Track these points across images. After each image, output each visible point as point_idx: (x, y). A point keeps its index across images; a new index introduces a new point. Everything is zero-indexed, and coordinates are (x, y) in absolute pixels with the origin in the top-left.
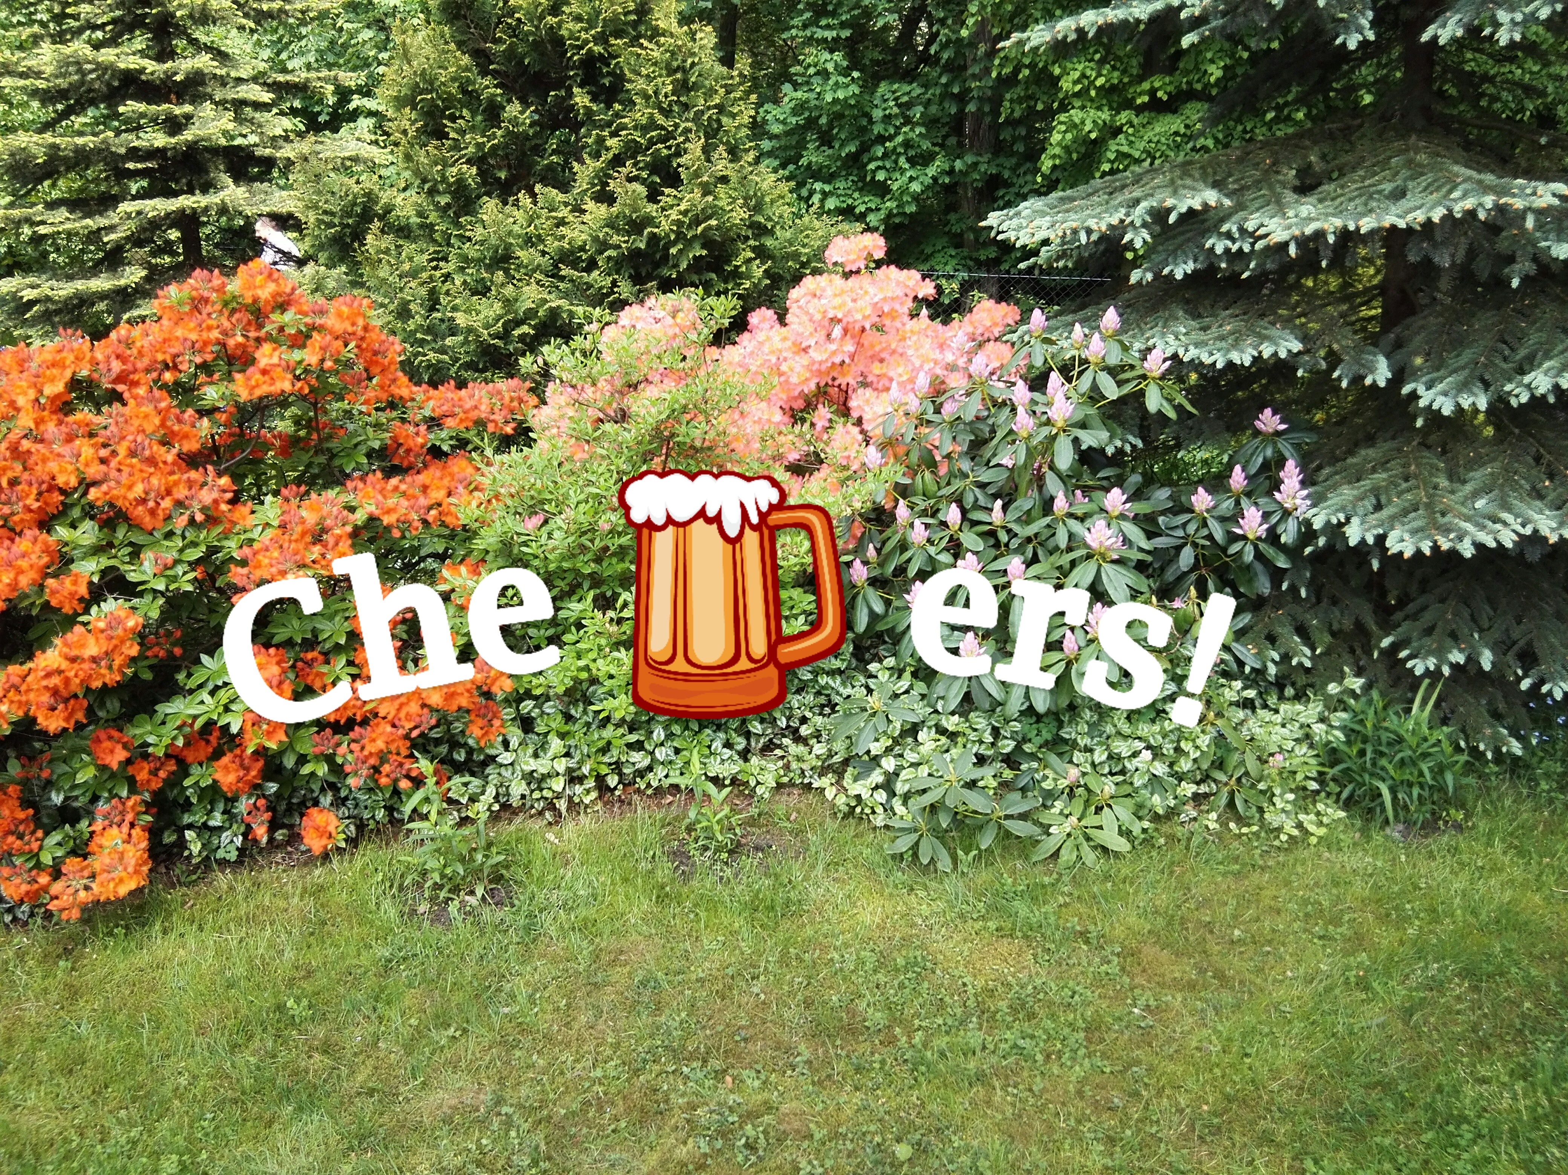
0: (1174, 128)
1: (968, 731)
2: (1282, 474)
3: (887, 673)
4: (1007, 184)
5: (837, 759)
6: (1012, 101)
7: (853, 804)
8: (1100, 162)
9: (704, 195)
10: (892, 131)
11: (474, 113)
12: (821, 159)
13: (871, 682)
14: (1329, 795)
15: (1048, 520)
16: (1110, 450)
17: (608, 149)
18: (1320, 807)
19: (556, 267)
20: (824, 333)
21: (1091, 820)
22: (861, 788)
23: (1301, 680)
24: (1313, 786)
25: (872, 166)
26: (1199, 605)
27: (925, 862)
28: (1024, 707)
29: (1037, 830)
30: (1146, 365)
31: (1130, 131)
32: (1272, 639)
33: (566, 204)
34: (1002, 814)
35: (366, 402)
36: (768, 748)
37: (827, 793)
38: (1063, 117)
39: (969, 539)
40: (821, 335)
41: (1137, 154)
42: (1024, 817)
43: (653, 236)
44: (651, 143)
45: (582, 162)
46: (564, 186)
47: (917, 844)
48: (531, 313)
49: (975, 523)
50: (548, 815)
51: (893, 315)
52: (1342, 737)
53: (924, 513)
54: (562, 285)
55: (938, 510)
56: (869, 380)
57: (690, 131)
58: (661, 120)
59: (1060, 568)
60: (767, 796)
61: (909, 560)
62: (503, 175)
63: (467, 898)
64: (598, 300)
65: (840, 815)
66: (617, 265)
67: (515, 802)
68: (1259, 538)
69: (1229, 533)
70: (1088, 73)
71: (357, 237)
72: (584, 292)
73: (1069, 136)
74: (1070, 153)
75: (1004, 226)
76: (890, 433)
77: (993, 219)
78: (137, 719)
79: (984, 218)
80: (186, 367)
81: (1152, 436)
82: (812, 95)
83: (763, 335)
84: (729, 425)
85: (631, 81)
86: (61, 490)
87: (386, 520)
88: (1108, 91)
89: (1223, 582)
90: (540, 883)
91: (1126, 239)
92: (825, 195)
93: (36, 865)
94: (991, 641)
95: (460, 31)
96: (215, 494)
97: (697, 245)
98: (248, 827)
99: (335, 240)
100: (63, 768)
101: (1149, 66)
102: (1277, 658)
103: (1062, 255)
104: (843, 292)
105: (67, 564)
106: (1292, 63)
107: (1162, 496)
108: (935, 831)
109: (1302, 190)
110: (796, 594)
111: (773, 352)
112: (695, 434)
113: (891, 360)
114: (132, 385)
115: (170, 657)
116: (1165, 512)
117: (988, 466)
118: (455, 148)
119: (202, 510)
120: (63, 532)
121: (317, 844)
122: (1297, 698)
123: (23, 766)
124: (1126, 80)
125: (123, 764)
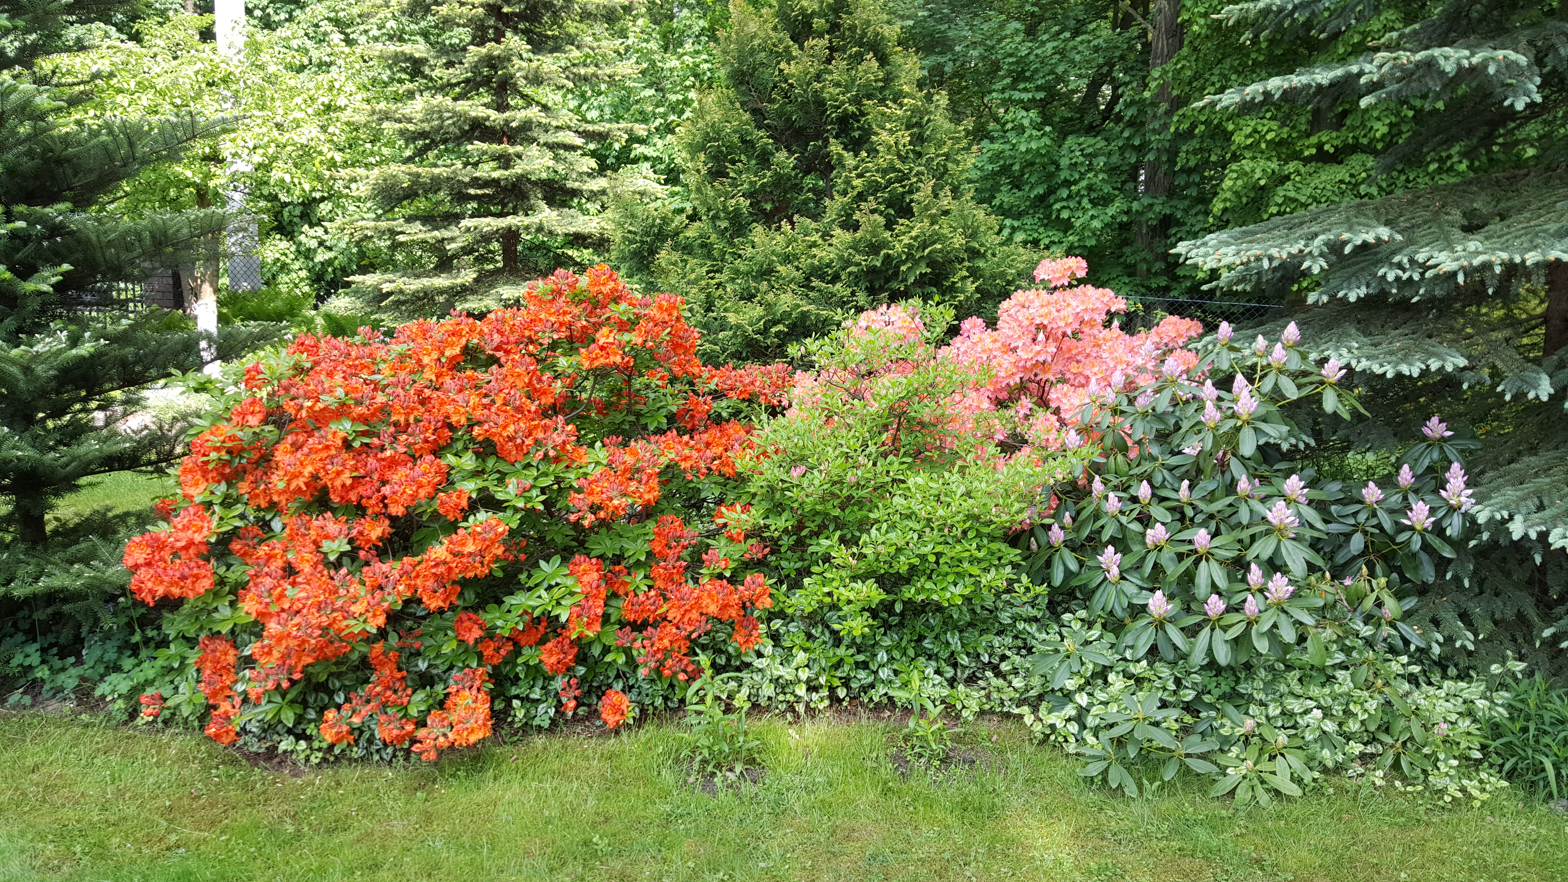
0: (1339, 177)
1: (1154, 678)
2: (1447, 475)
3: (1079, 624)
4: (1179, 223)
5: (1033, 693)
6: (1187, 152)
7: (1048, 732)
8: (1267, 205)
9: (932, 224)
10: (1077, 176)
11: (749, 158)
12: (1012, 200)
13: (1064, 630)
14: (1491, 766)
15: (1230, 499)
16: (1285, 447)
17: (853, 188)
18: (1483, 776)
19: (807, 279)
20: (1031, 336)
21: (1266, 765)
22: (1056, 719)
23: (1464, 662)
24: (1478, 755)
25: (1057, 206)
26: (1369, 581)
27: (1114, 786)
28: (1205, 662)
29: (1215, 769)
30: (1323, 372)
31: (1298, 179)
32: (1436, 623)
33: (817, 231)
34: (1183, 752)
35: (661, 378)
36: (971, 680)
37: (1026, 719)
38: (1234, 166)
39: (1158, 511)
40: (1027, 339)
41: (1303, 199)
42: (1203, 756)
43: (888, 256)
44: (890, 183)
45: (832, 199)
46: (815, 217)
47: (1106, 770)
48: (787, 315)
49: (1163, 499)
50: (789, 716)
51: (1091, 323)
52: (1505, 714)
53: (1116, 488)
54: (811, 294)
55: (1129, 486)
56: (1068, 376)
57: (922, 174)
58: (899, 165)
59: (1240, 541)
60: (971, 718)
61: (1102, 527)
62: (768, 207)
63: (728, 774)
64: (842, 304)
65: (1035, 742)
66: (856, 279)
68: (1425, 530)
69: (1397, 523)
70: (1260, 128)
71: (653, 252)
72: (828, 300)
73: (1240, 182)
74: (1240, 198)
75: (1193, 254)
76: (1087, 421)
77: (1181, 248)
78: (489, 607)
79: (1174, 246)
80: (546, 341)
81: (1324, 437)
82: (1007, 147)
83: (974, 339)
84: (949, 407)
85: (877, 134)
86: (451, 427)
87: (683, 465)
88: (1277, 145)
89: (1391, 568)
90: (786, 768)
91: (1305, 265)
92: (1014, 229)
93: (405, 716)
94: (1177, 601)
95: (744, 94)
96: (563, 437)
97: (923, 264)
98: (559, 701)
99: (635, 254)
100: (430, 642)
101: (1317, 123)
102: (1441, 640)
103: (1242, 280)
104: (1049, 303)
105: (453, 483)
106: (1459, 122)
107: (1334, 488)
108: (1123, 761)
109: (1471, 228)
110: (1004, 547)
111: (984, 351)
112: (925, 412)
113: (1087, 361)
114: (508, 352)
115: (516, 561)
116: (1337, 502)
117: (1173, 453)
118: (734, 185)
119: (554, 448)
120: (451, 459)
121: (611, 719)
122: (1460, 677)
123: (400, 638)
124: (1294, 135)
125: (476, 641)
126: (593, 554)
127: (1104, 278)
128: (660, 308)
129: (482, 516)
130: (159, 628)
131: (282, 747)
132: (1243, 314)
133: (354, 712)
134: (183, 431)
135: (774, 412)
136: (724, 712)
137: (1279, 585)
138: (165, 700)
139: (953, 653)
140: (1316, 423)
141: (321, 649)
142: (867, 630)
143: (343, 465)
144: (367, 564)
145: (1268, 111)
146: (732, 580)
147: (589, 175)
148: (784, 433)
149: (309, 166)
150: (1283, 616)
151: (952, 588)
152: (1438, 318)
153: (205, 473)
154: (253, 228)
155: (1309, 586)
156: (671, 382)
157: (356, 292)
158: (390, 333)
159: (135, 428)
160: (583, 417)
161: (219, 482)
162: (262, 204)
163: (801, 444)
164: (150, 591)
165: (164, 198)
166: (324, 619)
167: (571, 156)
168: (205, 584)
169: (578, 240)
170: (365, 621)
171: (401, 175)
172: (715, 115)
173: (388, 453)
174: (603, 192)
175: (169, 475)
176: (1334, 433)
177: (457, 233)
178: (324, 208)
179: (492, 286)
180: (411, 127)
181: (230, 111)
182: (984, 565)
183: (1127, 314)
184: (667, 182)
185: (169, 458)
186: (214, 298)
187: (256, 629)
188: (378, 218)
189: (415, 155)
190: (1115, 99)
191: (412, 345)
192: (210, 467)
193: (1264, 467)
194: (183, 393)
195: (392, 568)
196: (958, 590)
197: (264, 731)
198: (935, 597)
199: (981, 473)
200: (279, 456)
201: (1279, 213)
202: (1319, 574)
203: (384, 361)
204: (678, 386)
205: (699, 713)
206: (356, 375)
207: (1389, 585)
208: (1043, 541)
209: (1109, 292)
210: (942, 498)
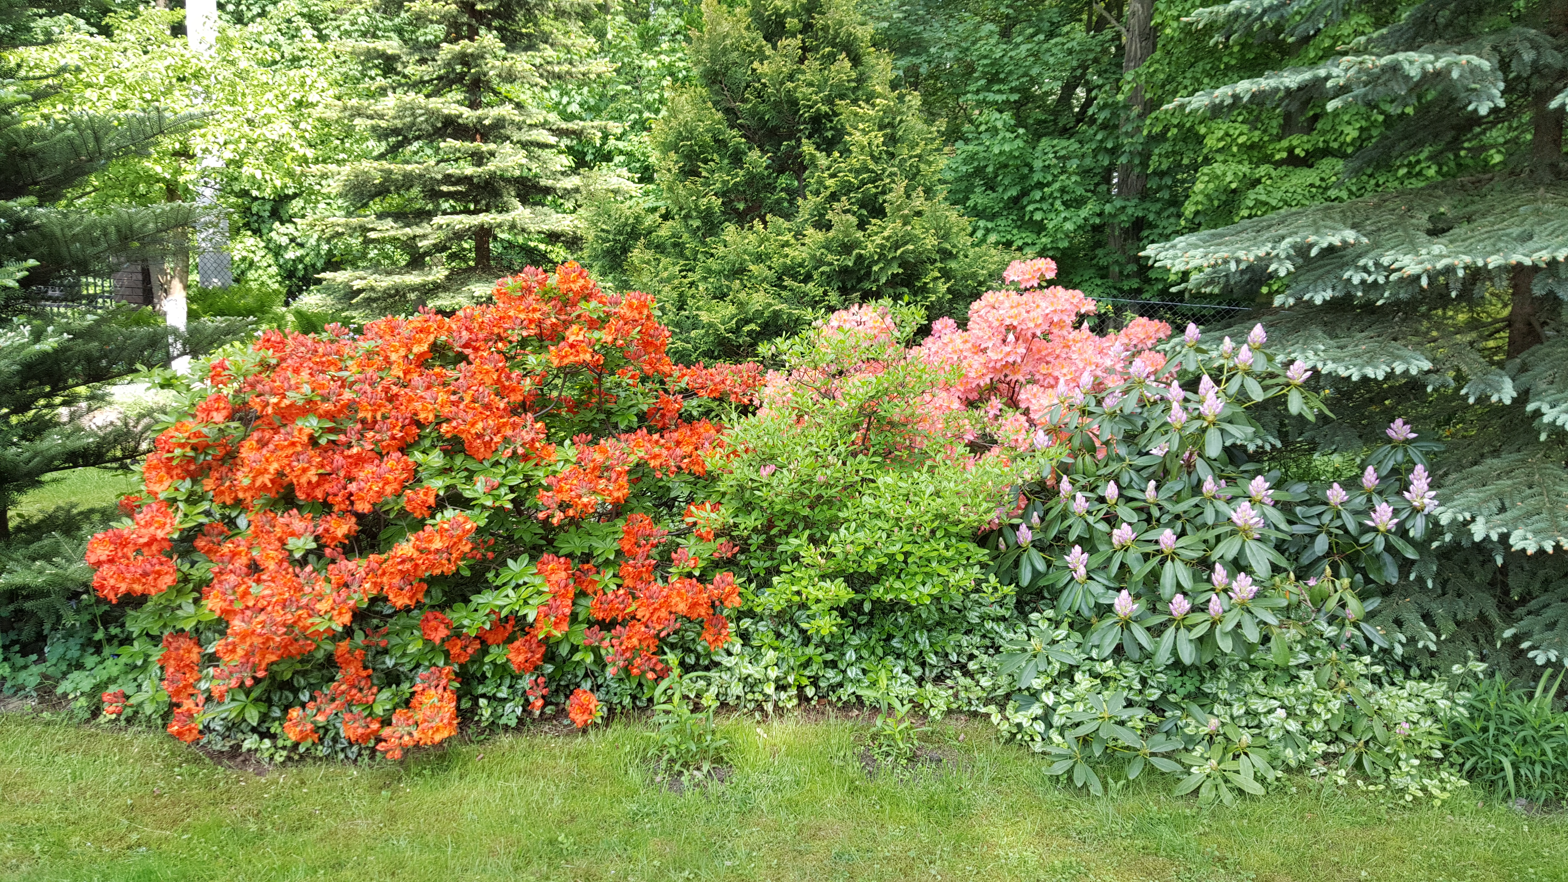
0: (1309, 181)
1: (1119, 677)
2: (1411, 477)
3: (1047, 623)
4: (1151, 226)
5: (1000, 692)
6: (1160, 155)
7: (1015, 731)
8: (1239, 208)
9: (905, 224)
10: (1050, 178)
11: (722, 157)
12: (986, 201)
13: (1032, 630)
14: (1452, 765)
15: (1196, 500)
16: (1251, 448)
17: (826, 188)
18: (1444, 775)
19: (780, 278)
20: (1001, 337)
21: (1229, 765)
22: (1022, 718)
23: (1426, 662)
24: (1439, 755)
25: (1030, 208)
26: (1333, 582)
27: (1079, 785)
28: (1170, 662)
29: (1179, 768)
30: (1289, 374)
31: (1269, 182)
32: (1399, 623)
33: (790, 230)
34: (1148, 751)
35: (632, 377)
36: (939, 679)
37: (993, 718)
38: (1206, 169)
39: (1124, 512)
40: (997, 340)
41: (1274, 203)
42: (1168, 755)
43: (860, 256)
44: (863, 183)
45: (805, 198)
46: (788, 217)
47: (1072, 769)
48: (760, 313)
49: (1130, 500)
50: (757, 715)
51: (1060, 325)
52: (1466, 714)
53: (1083, 488)
54: (783, 293)
55: (1097, 487)
56: (1037, 377)
57: (895, 174)
58: (872, 165)
59: (1205, 541)
60: (939, 717)
61: (1070, 527)
62: (741, 206)
63: (696, 772)
64: (814, 304)
65: (1002, 741)
66: (829, 278)
67: (732, 701)
68: (1389, 531)
69: (1361, 524)
70: (1231, 132)
71: (625, 250)
72: (801, 299)
73: (1211, 186)
74: (1211, 201)
75: (1161, 256)
76: (1055, 421)
77: (1150, 250)
78: (456, 606)
79: (1144, 249)
80: (516, 338)
81: (1290, 439)
82: (981, 148)
83: (945, 339)
84: (920, 406)
85: (850, 134)
86: (419, 425)
87: (652, 463)
88: (1250, 148)
89: (1355, 569)
90: (753, 767)
91: (1271, 268)
92: (988, 231)
93: (370, 714)
94: (1143, 600)
95: (717, 93)
96: (532, 435)
97: (895, 265)
98: (527, 700)
99: (609, 252)
100: (395, 640)
101: (1288, 126)
102: (1404, 640)
103: (1210, 282)
104: (1018, 304)
105: (420, 481)
106: (1425, 126)
107: (1299, 490)
108: (1088, 759)
109: (1434, 232)
110: (972, 547)
111: (955, 352)
112: (895, 411)
113: (1057, 362)
114: (476, 350)
115: (484, 559)
116: (1302, 503)
117: (1141, 454)
118: (706, 184)
119: (523, 445)
120: (418, 456)
121: (579, 719)
122: (1422, 678)
123: (366, 636)
124: (1266, 138)
125: (443, 640)
126: (562, 552)
127: (1077, 280)
128: (630, 306)
129: (450, 513)
130: (122, 625)
131: (246, 745)
132: (1214, 316)
133: (319, 710)
134: (147, 428)
135: (745, 410)
136: (692, 711)
137: (1243, 585)
138: (128, 697)
139: (921, 652)
140: (1282, 424)
141: (286, 647)
142: (834, 629)
143: (309, 462)
144: (333, 561)
145: (1239, 114)
146: (701, 579)
147: (563, 173)
148: (753, 432)
149: (280, 162)
150: (1247, 616)
151: (920, 588)
152: (1403, 320)
153: (169, 470)
154: (224, 224)
155: (1274, 587)
156: (643, 381)
157: (327, 289)
158: (359, 330)
159: (100, 424)
160: (554, 416)
161: (184, 479)
162: (232, 199)
163: (771, 443)
164: (113, 588)
165: (133, 193)
166: (289, 616)
167: (546, 154)
168: (167, 580)
169: (553, 237)
170: (330, 619)
171: (373, 172)
172: (688, 114)
173: (355, 450)
174: (577, 190)
175: (133, 472)
176: (1300, 435)
177: (429, 230)
178: (296, 205)
179: (464, 283)
180: (383, 124)
181: (200, 106)
182: (953, 564)
183: (1099, 316)
184: (641, 180)
185: (133, 454)
186: (184, 294)
187: (220, 626)
188: (349, 214)
189: (387, 152)
190: (1089, 102)
191: (380, 342)
192: (174, 463)
193: (1230, 468)
194: (149, 389)
195: (358, 565)
196: (927, 590)
197: (229, 729)
198: (903, 596)
199: (949, 473)
200: (244, 453)
201: (1250, 217)
202: (1284, 575)
203: (352, 358)
204: (649, 385)
205: (667, 712)
206: (324, 372)
207: (1352, 586)
208: (1011, 542)
209: (1079, 294)
210: (911, 498)
